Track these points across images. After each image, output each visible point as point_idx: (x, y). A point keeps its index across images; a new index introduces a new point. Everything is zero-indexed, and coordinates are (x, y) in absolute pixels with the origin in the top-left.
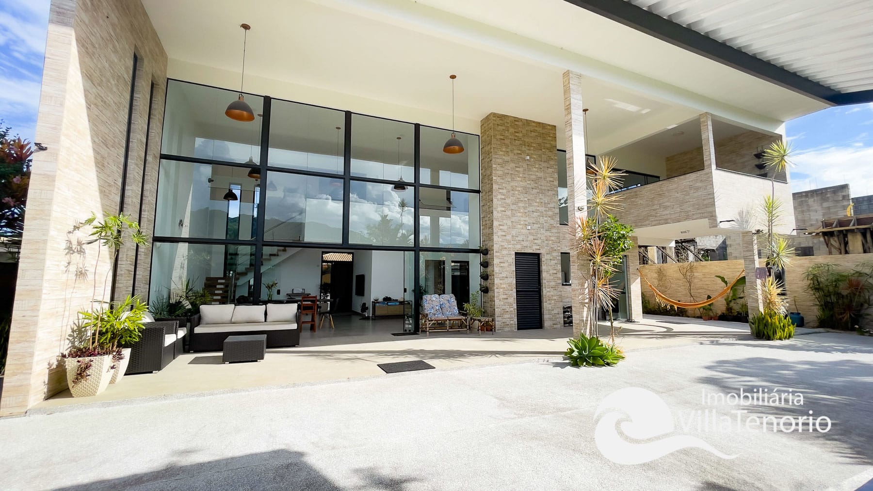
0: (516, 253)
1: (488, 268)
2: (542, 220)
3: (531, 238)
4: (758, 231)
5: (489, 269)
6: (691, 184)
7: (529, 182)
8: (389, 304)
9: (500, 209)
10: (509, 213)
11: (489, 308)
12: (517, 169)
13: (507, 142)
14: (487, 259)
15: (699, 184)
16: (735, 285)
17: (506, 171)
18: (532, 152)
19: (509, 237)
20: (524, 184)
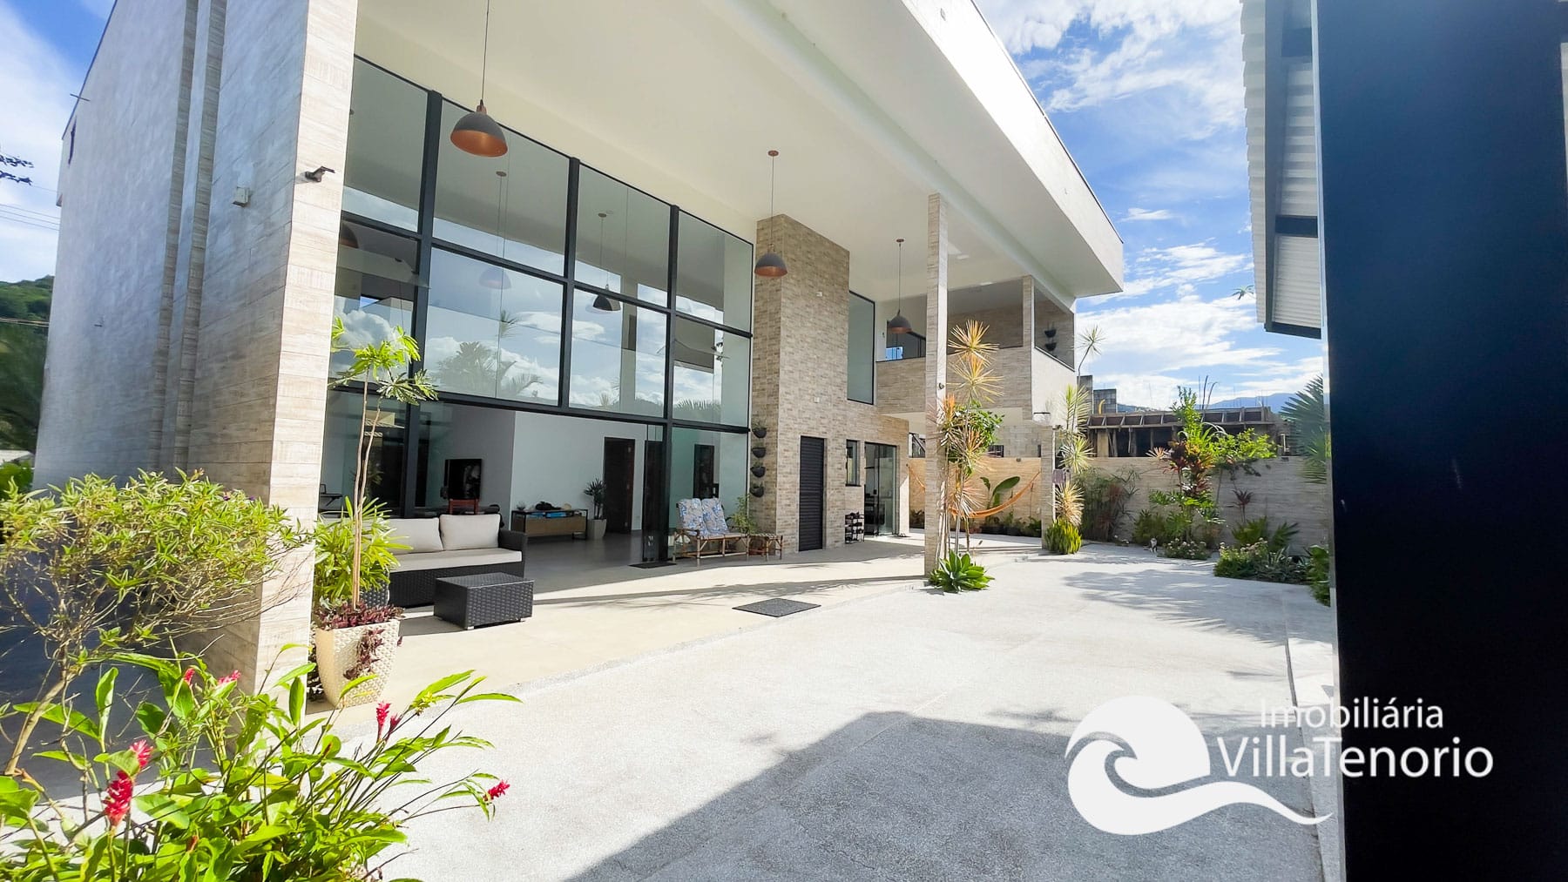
0: (802, 437)
1: (765, 458)
2: (830, 390)
3: (818, 415)
4: (1059, 427)
5: (766, 461)
6: (1005, 361)
7: (820, 332)
8: (549, 515)
9: (787, 368)
10: (796, 375)
11: (763, 521)
12: (808, 309)
13: (799, 264)
14: (762, 444)
15: (1015, 364)
16: (998, 488)
17: (797, 311)
18: (825, 286)
19: (795, 413)
20: (813, 333)
